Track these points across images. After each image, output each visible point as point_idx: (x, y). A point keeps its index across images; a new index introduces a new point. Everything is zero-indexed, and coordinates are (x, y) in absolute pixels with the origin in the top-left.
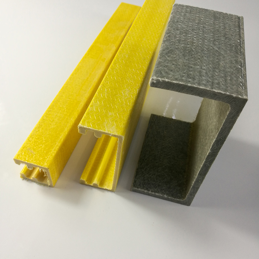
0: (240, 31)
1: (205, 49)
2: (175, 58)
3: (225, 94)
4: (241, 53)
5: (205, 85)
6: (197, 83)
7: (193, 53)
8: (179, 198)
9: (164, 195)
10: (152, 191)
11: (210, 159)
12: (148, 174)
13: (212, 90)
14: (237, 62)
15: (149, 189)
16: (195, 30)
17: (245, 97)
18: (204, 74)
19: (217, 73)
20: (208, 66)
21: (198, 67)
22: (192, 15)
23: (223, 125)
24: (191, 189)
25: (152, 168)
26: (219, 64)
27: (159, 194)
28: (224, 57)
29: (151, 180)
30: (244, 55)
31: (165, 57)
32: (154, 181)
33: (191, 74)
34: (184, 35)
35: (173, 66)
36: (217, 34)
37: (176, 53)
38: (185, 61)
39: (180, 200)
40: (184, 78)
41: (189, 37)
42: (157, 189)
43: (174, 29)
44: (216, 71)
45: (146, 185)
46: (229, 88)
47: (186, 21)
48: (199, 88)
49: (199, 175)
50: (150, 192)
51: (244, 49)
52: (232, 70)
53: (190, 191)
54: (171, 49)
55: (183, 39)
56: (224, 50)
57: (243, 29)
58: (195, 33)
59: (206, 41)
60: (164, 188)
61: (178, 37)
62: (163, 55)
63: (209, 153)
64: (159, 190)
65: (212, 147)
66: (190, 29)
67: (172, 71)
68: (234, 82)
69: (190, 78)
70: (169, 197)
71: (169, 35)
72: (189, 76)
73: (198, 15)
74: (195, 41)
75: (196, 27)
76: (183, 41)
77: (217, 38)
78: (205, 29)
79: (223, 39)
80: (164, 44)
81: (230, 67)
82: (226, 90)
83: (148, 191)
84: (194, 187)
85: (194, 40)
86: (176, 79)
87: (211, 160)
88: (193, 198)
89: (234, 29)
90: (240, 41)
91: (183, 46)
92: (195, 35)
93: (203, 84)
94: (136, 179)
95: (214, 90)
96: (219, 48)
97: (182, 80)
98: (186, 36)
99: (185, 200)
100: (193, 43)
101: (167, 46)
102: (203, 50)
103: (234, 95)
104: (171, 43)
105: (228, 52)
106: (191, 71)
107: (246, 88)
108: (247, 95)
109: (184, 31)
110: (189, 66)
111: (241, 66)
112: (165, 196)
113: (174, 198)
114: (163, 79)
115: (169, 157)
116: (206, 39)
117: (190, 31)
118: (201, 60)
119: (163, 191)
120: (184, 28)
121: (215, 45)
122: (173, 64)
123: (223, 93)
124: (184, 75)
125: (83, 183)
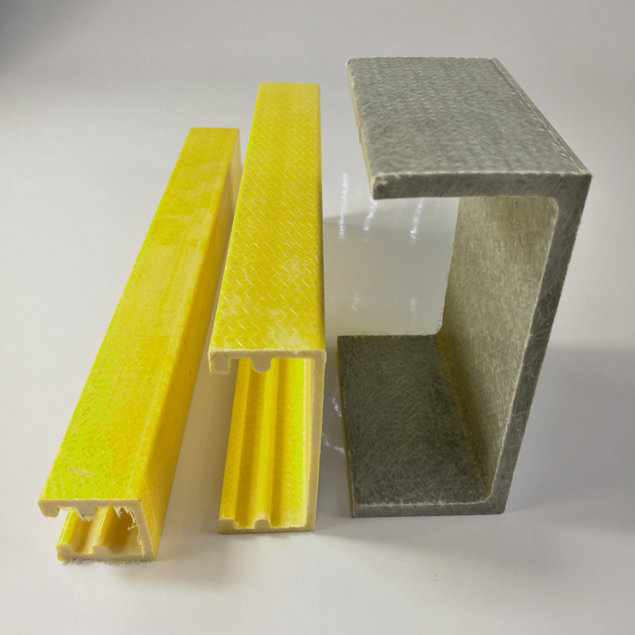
0: (505, 79)
1: (456, 114)
2: (403, 137)
3: (541, 176)
4: (530, 110)
5: (494, 167)
6: (474, 166)
7: (436, 124)
8: (474, 500)
9: (437, 501)
10: (406, 502)
12: (380, 465)
13: (512, 172)
14: (531, 123)
15: (397, 498)
16: (417, 90)
17: (583, 172)
18: (481, 151)
19: (505, 145)
20: (479, 139)
21: (461, 143)
22: (396, 69)
23: (550, 256)
24: (501, 462)
25: (384, 450)
26: (501, 133)
27: (424, 504)
28: (502, 120)
29: (393, 477)
30: (536, 110)
31: (382, 139)
32: (401, 478)
33: (454, 156)
34: (399, 100)
35: (408, 150)
36: (464, 90)
37: (400, 129)
38: (428, 139)
39: (478, 502)
40: (442, 164)
41: (412, 102)
42: (416, 493)
43: (373, 96)
44: (500, 143)
45: (386, 492)
46: (544, 164)
47: (390, 80)
48: (485, 176)
49: (513, 412)
50: (402, 504)
51: (532, 103)
52: (531, 137)
53: (500, 466)
54: (386, 125)
55: (402, 107)
56: (495, 110)
57: (509, 75)
58: (420, 94)
59: (450, 102)
60: (430, 486)
61: (388, 106)
62: (376, 136)
64: (421, 494)
65: (535, 321)
66: (406, 91)
67: (410, 157)
68: (548, 154)
69: (457, 162)
70: (451, 504)
71: (367, 105)
72: (450, 159)
73: (408, 68)
74: (428, 107)
75: (416, 85)
76: (403, 110)
77: (469, 95)
78: (435, 86)
79: (482, 95)
80: (368, 121)
81: (525, 133)
82: (539, 168)
83: (396, 504)
84: (506, 451)
85: (425, 105)
86: (429, 169)
87: (535, 360)
88: (509, 486)
89: (493, 78)
90: (517, 93)
91: (408, 118)
92: (422, 97)
93: (488, 166)
94: (357, 485)
95: (516, 172)
96: (483, 109)
97: (442, 168)
98: (405, 101)
99: (491, 499)
100: (426, 110)
101: (375, 123)
102: (453, 117)
103: (562, 173)
104: (382, 117)
105: (505, 111)
106: (451, 151)
107: (576, 158)
108: (585, 168)
109: (395, 95)
110: (441, 145)
111: (543, 127)
112: (441, 503)
113: (462, 502)
114: (401, 173)
115: (415, 415)
116: (448, 100)
117: (406, 93)
118: (459, 133)
119: (432, 494)
120: (392, 91)
121: (472, 105)
122: (407, 147)
123: (537, 172)
124: (440, 159)
125: (228, 531)
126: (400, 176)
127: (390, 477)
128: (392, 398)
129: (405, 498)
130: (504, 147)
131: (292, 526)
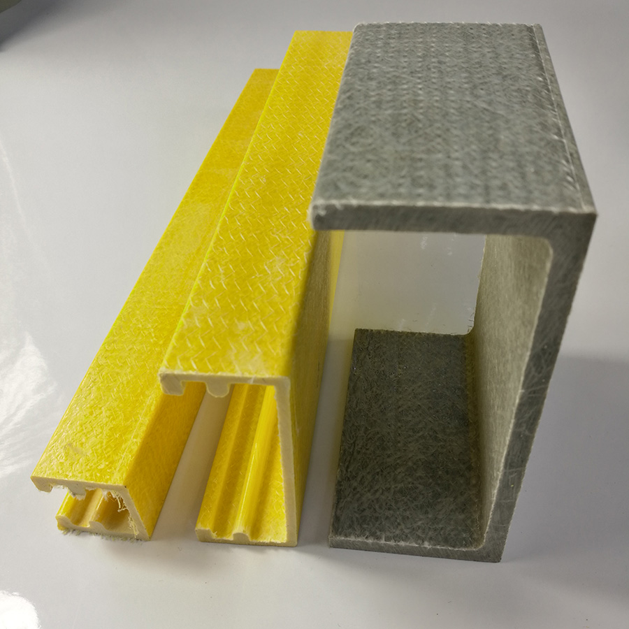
0: (538, 56)
1: (452, 111)
2: (370, 145)
3: (527, 212)
4: (552, 105)
5: (466, 197)
6: (441, 195)
7: (420, 125)
8: (465, 546)
9: (423, 542)
10: (388, 539)
11: (527, 416)
12: (369, 491)
13: (487, 206)
14: (544, 127)
15: (378, 533)
16: (419, 72)
17: (586, 209)
18: (460, 171)
19: (495, 160)
20: (467, 149)
21: (440, 156)
22: (406, 40)
24: (493, 514)
25: (378, 473)
26: (497, 140)
27: (408, 544)
28: (507, 121)
29: (380, 508)
30: (561, 106)
31: (344, 147)
32: (389, 509)
33: (421, 177)
34: (389, 87)
35: (369, 165)
36: (478, 73)
37: (371, 132)
38: (400, 148)
39: (469, 549)
40: (402, 190)
41: (405, 90)
42: (402, 530)
43: (361, 80)
44: (490, 158)
45: (368, 524)
46: (536, 194)
47: (392, 57)
48: (450, 210)
50: (383, 542)
51: (559, 95)
52: (536, 148)
53: (493, 518)
54: (357, 125)
55: (389, 98)
56: (505, 105)
57: (546, 51)
58: (419, 78)
59: (452, 92)
60: (420, 523)
61: (373, 96)
62: (339, 142)
63: (521, 398)
64: (407, 531)
66: (404, 73)
67: (366, 177)
68: (548, 177)
69: (422, 186)
70: (438, 547)
71: (348, 94)
72: (415, 182)
73: (421, 40)
74: (421, 98)
75: (420, 64)
76: (388, 102)
77: (480, 81)
78: (443, 67)
79: (497, 81)
80: (339, 118)
81: (530, 142)
82: (528, 200)
83: (376, 541)
84: (498, 505)
85: (419, 95)
86: (382, 196)
87: (530, 418)
88: (504, 537)
89: (522, 55)
90: (545, 79)
91: (390, 115)
92: (419, 83)
93: (460, 195)
94: (339, 511)
95: (495, 205)
96: (490, 103)
97: (399, 196)
98: (395, 89)
99: (484, 548)
100: (416, 102)
101: (346, 121)
102: (446, 115)
103: (555, 209)
104: (358, 112)
105: (517, 107)
106: (422, 168)
107: (585, 185)
108: (592, 203)
109: (389, 79)
110: (413, 160)
111: (559, 134)
112: (427, 545)
113: (451, 546)
114: (344, 202)
115: (421, 434)
116: (451, 89)
117: (404, 76)
118: (444, 139)
119: (419, 532)
120: (388, 73)
121: (477, 97)
122: (369, 161)
123: (520, 207)
124: (401, 181)
125: (206, 539)
126: (342, 205)
127: (377, 507)
128: (400, 410)
129: (388, 534)
130: (494, 164)
131: (272, 541)
